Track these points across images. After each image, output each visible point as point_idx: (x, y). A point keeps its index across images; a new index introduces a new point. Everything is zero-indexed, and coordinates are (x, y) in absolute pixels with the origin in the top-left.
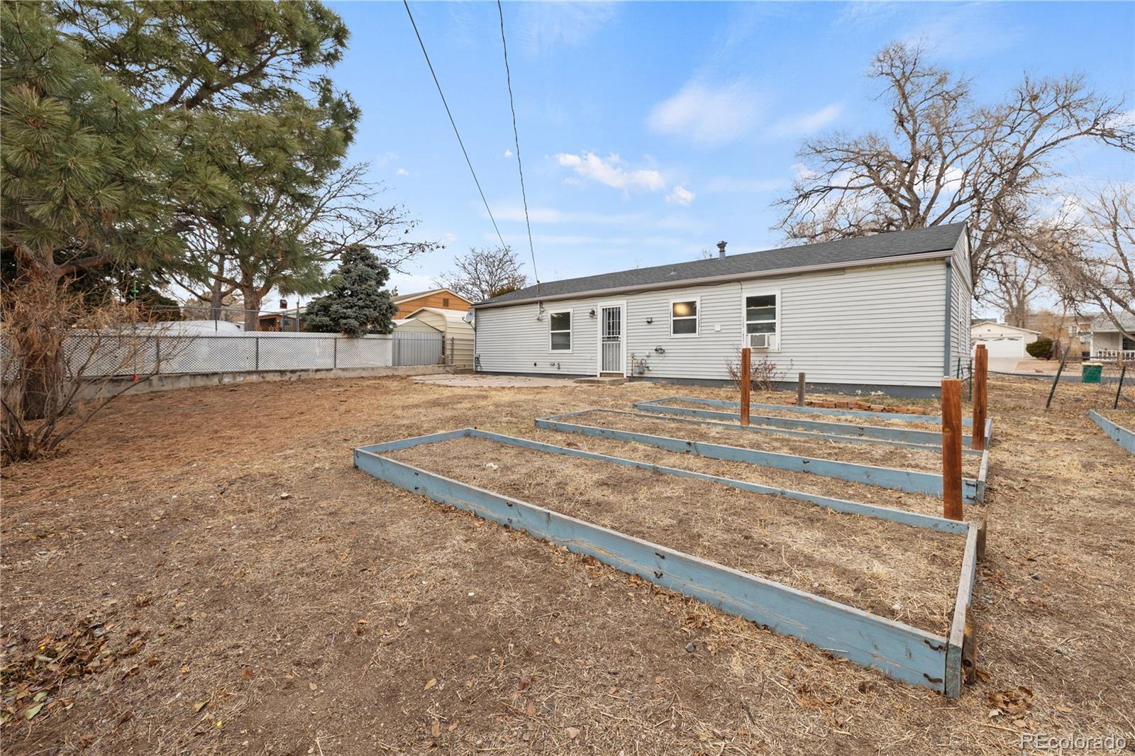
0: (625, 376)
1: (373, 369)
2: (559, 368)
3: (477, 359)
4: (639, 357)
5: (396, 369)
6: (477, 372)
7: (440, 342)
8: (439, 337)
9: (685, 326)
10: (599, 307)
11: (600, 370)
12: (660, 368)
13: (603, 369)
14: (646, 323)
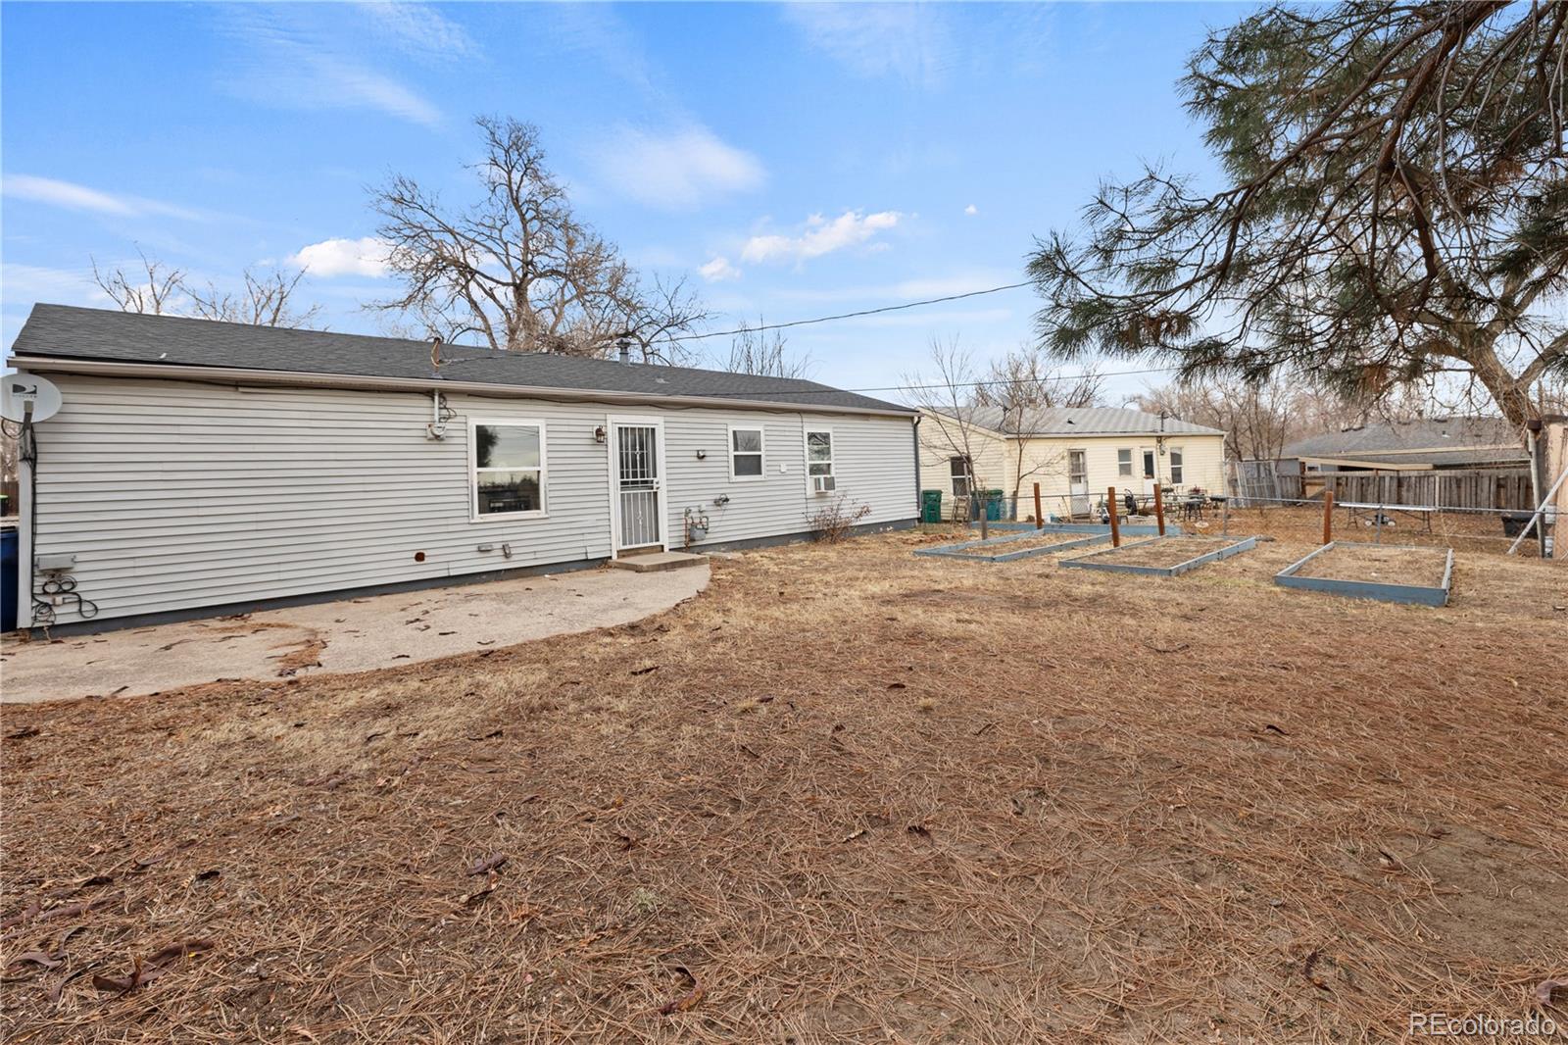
0: (667, 549)
2: (508, 556)
4: (694, 513)
9: (748, 464)
10: (611, 423)
11: (618, 547)
12: (720, 527)
13: (624, 544)
14: (696, 459)
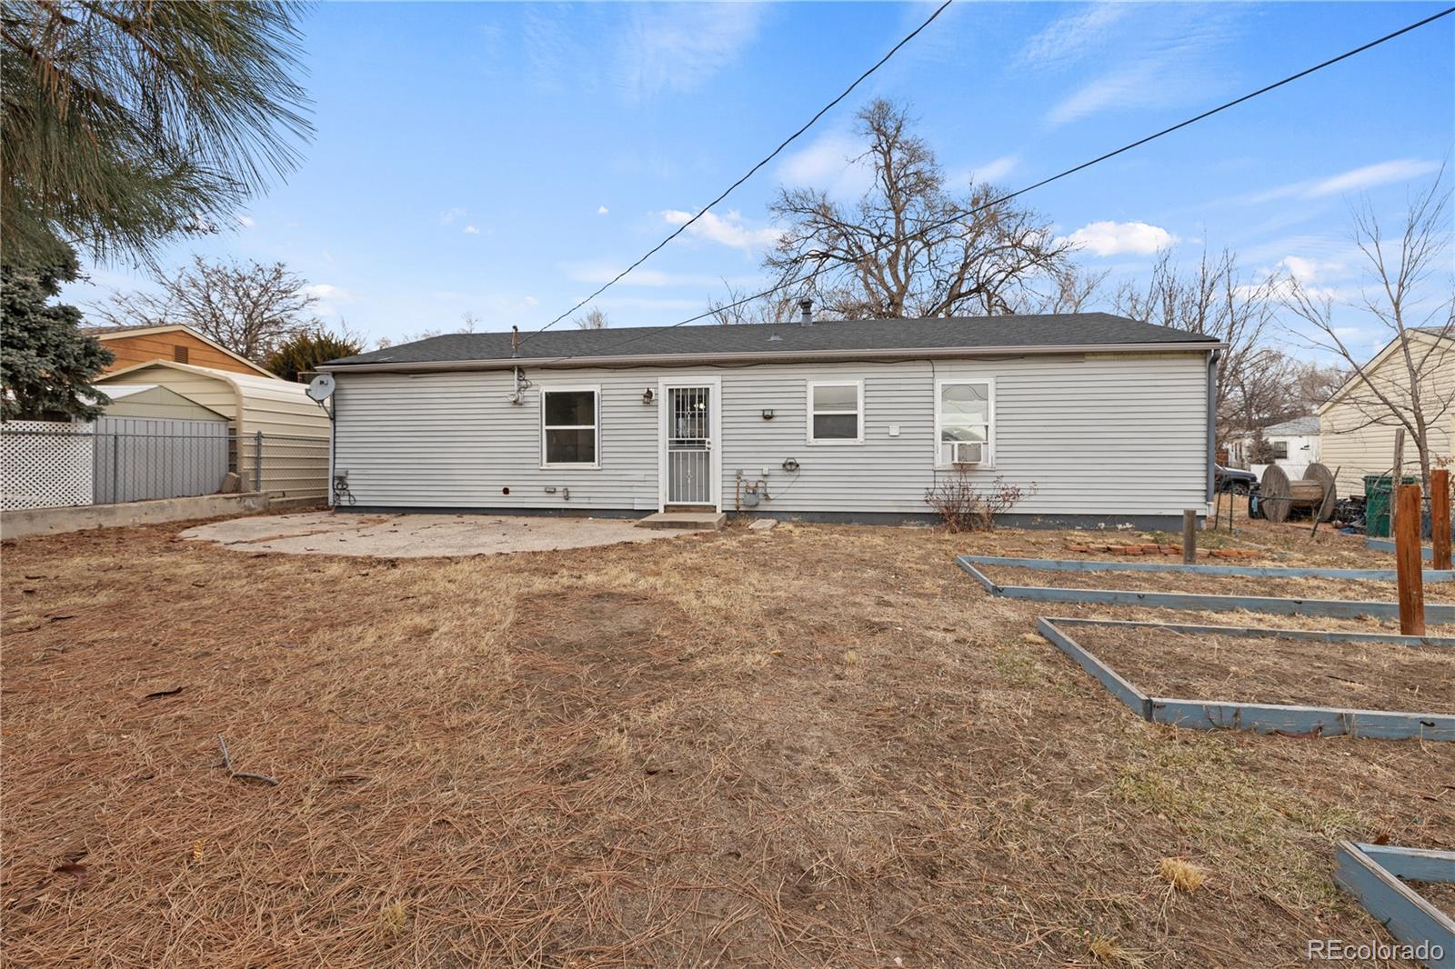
0: (719, 510)
1: (30, 516)
2: (567, 498)
3: (341, 480)
4: (751, 476)
5: (111, 513)
6: (340, 509)
7: (224, 444)
8: (221, 430)
9: (835, 425)
10: (661, 386)
11: (663, 500)
12: (788, 495)
13: (671, 499)
14: (761, 419)
